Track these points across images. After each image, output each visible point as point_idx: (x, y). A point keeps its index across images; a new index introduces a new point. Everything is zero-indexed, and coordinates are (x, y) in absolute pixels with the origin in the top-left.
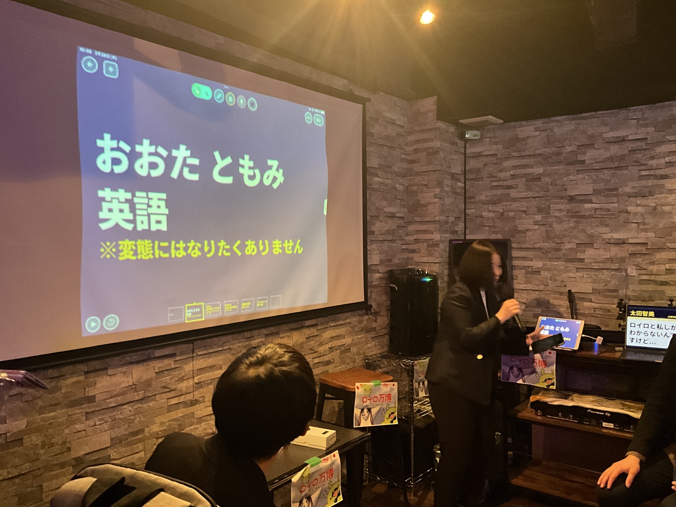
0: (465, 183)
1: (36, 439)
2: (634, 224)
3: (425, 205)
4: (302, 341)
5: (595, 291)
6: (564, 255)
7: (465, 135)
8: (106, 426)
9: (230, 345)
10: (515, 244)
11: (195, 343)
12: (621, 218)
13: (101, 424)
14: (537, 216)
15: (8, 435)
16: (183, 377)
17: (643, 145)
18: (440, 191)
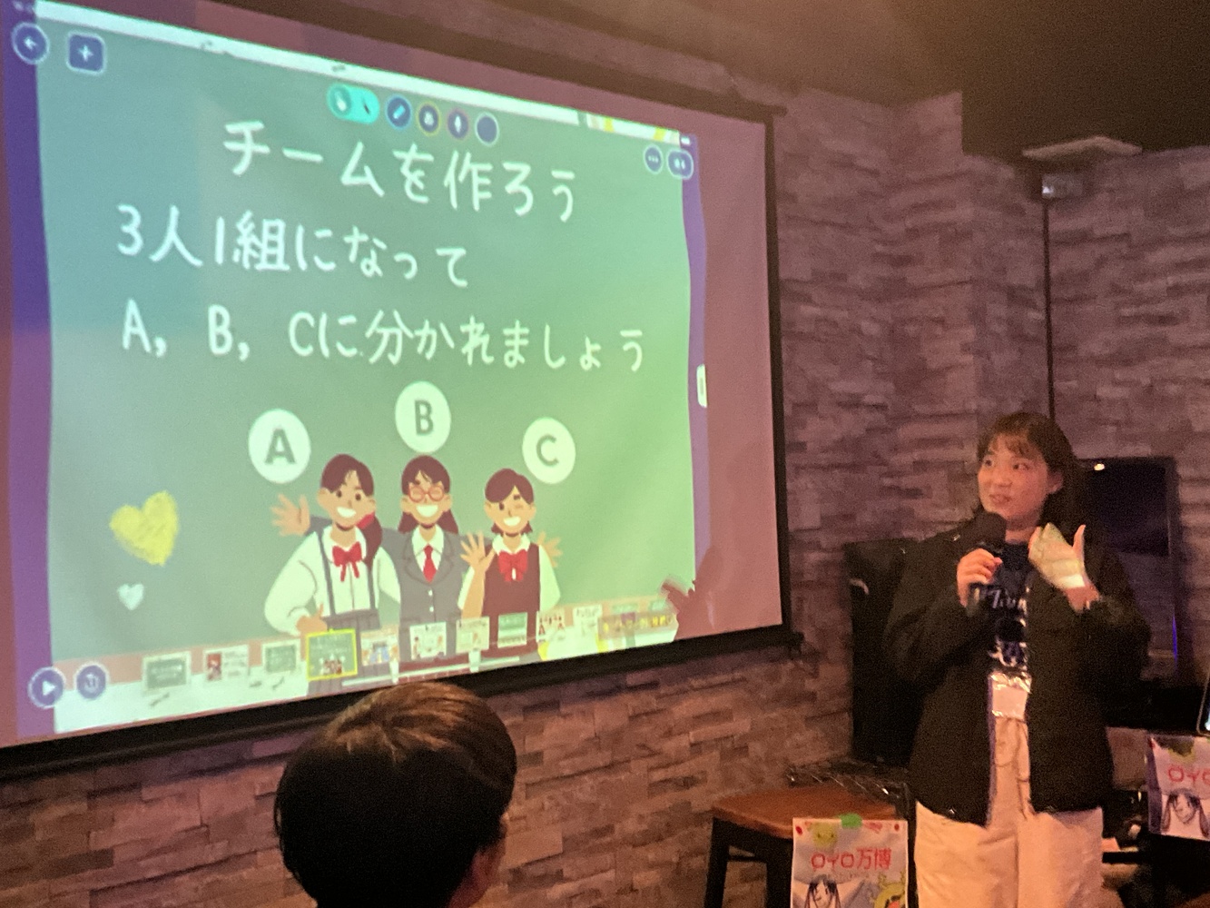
0: (1048, 310)
4: (619, 724)
10: (1187, 470)
18: (978, 333)
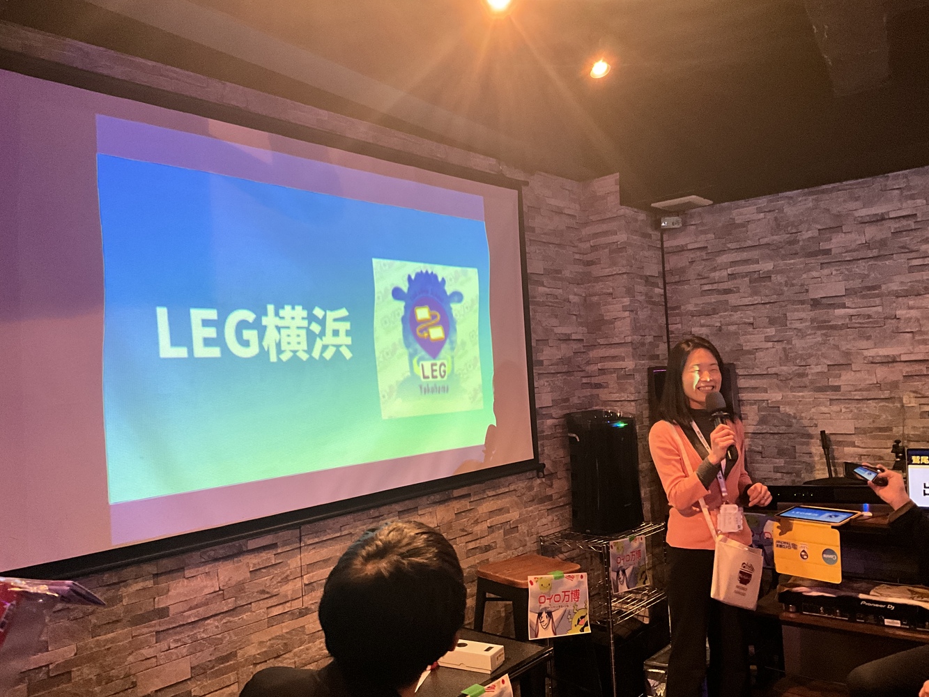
0: (665, 289)
1: (89, 672)
2: (908, 335)
3: (612, 321)
4: (450, 518)
5: (859, 431)
6: (812, 382)
7: (661, 223)
8: (184, 650)
9: (352, 528)
10: (742, 370)
11: (303, 527)
12: (886, 328)
13: (177, 647)
14: (768, 330)
15: (51, 667)
16: (288, 576)
17: (911, 223)
18: (631, 301)
